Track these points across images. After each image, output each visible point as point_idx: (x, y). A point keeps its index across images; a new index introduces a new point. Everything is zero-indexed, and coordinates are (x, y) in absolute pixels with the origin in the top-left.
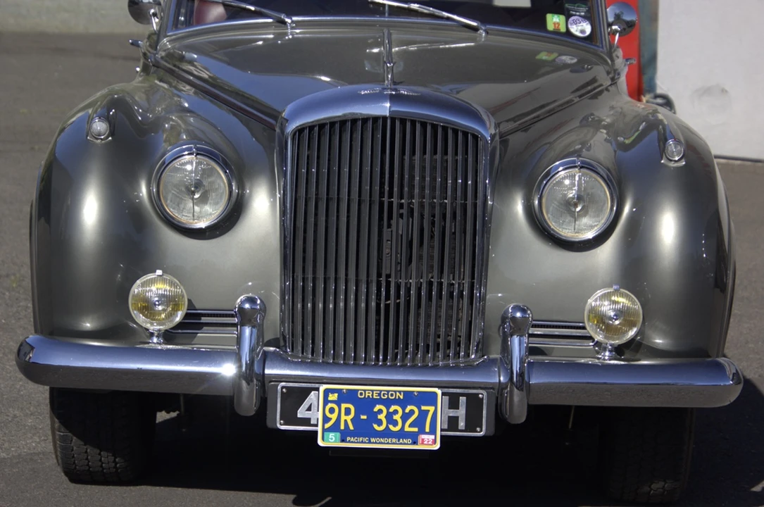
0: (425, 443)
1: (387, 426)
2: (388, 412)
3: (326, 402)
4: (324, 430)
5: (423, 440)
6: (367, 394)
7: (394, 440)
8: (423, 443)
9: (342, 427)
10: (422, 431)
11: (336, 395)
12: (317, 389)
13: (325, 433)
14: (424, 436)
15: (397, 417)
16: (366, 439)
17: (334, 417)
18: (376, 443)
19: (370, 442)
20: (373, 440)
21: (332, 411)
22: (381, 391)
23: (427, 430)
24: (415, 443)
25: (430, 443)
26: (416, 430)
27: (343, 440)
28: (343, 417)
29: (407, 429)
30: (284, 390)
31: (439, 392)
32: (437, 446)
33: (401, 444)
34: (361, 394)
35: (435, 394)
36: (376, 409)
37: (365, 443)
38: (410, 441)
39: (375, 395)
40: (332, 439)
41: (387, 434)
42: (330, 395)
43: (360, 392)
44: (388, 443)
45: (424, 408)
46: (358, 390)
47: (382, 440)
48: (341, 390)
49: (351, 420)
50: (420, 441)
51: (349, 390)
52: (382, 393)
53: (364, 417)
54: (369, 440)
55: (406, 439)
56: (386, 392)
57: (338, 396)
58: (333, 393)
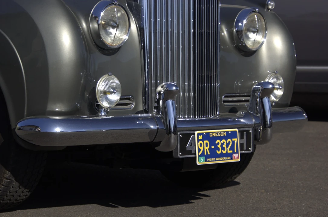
0: (235, 158)
1: (222, 151)
2: (221, 144)
3: (199, 140)
4: (199, 156)
5: (234, 156)
6: (213, 135)
7: (224, 158)
8: (234, 159)
9: (206, 154)
10: (234, 153)
11: (202, 136)
12: (194, 134)
13: (200, 157)
14: (234, 155)
15: (224, 146)
16: (214, 159)
17: (202, 148)
18: (218, 161)
19: (216, 161)
20: (217, 159)
21: (201, 145)
22: (218, 132)
23: (235, 151)
24: (232, 159)
25: (237, 158)
26: (231, 151)
27: (206, 161)
28: (206, 148)
29: (229, 152)
30: (181, 136)
32: (239, 160)
33: (227, 160)
34: (211, 134)
35: (236, 131)
36: (217, 142)
37: (214, 161)
38: (229, 158)
39: (216, 134)
40: (202, 160)
41: (222, 155)
42: (199, 137)
43: (210, 134)
44: (222, 160)
45: (233, 140)
47: (220, 159)
48: (203, 133)
49: (209, 149)
50: (233, 158)
51: (206, 133)
52: (219, 133)
53: (213, 147)
54: (216, 159)
55: (228, 156)
56: (220, 133)
57: (202, 137)
58: (200, 135)
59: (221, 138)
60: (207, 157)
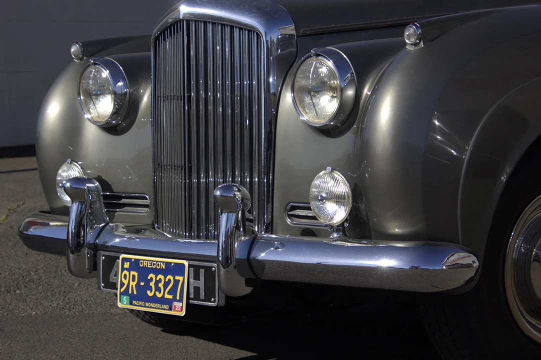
0: (176, 309)
1: (155, 293)
2: (156, 280)
3: (123, 269)
4: (121, 294)
5: (175, 306)
6: (145, 264)
7: (159, 306)
8: (175, 310)
9: (130, 292)
10: (174, 299)
11: (128, 263)
12: (119, 258)
13: (122, 296)
14: (176, 303)
15: (161, 285)
16: (143, 303)
17: (126, 282)
18: (148, 307)
19: (145, 306)
20: (147, 304)
21: (125, 276)
22: (153, 261)
23: (178, 298)
24: (170, 309)
25: (179, 310)
26: (171, 297)
27: (131, 304)
28: (131, 283)
29: (167, 296)
30: (103, 258)
31: (186, 263)
32: (183, 314)
33: (162, 309)
34: (141, 263)
35: (183, 265)
36: (149, 278)
37: (142, 306)
38: (166, 307)
39: (149, 264)
40: (125, 301)
41: (154, 299)
42: (125, 264)
43: (141, 261)
44: (155, 308)
45: (177, 278)
46: (140, 260)
47: (152, 305)
48: (131, 259)
49: (136, 285)
50: (173, 308)
51: (135, 259)
52: (153, 263)
53: (142, 284)
54: (145, 304)
55: (166, 304)
56: (155, 263)
57: (130, 264)
58: (127, 262)
59: (157, 272)
60: (132, 298)
